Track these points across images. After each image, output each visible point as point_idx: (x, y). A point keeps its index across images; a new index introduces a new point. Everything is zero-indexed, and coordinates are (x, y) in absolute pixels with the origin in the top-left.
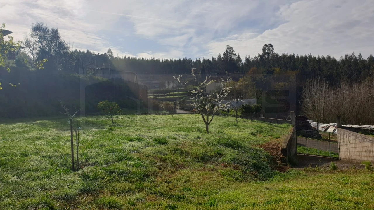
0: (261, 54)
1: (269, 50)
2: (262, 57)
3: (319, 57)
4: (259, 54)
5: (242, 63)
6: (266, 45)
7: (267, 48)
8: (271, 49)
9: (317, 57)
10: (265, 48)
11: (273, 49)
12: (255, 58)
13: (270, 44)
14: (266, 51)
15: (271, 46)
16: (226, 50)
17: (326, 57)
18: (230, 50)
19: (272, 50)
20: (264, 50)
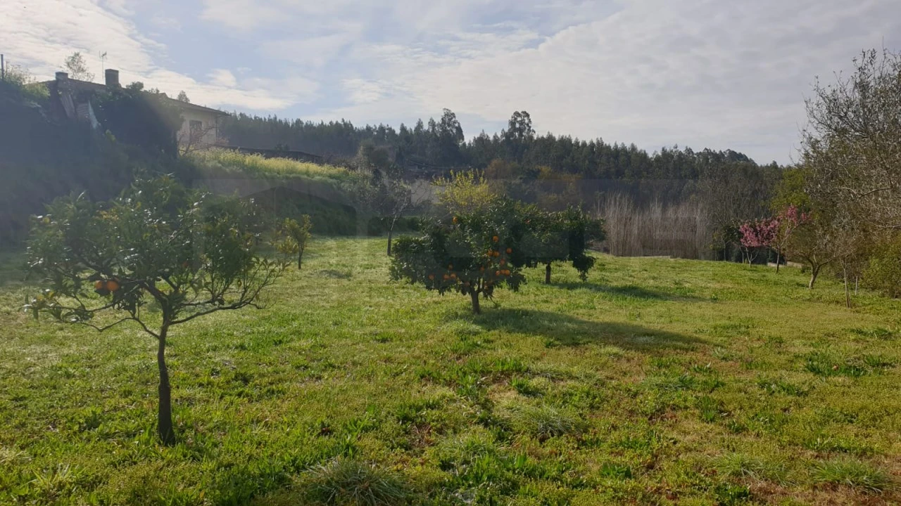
0: (506, 130)
1: (522, 123)
2: (508, 136)
3: (616, 146)
4: (503, 130)
5: (464, 144)
6: (517, 114)
7: (519, 119)
8: (527, 121)
9: (612, 146)
10: (516, 119)
11: (530, 121)
12: (494, 137)
13: (525, 113)
14: (517, 126)
15: (528, 115)
16: (442, 119)
17: (628, 146)
18: (450, 120)
19: (528, 125)
20: (512, 123)
